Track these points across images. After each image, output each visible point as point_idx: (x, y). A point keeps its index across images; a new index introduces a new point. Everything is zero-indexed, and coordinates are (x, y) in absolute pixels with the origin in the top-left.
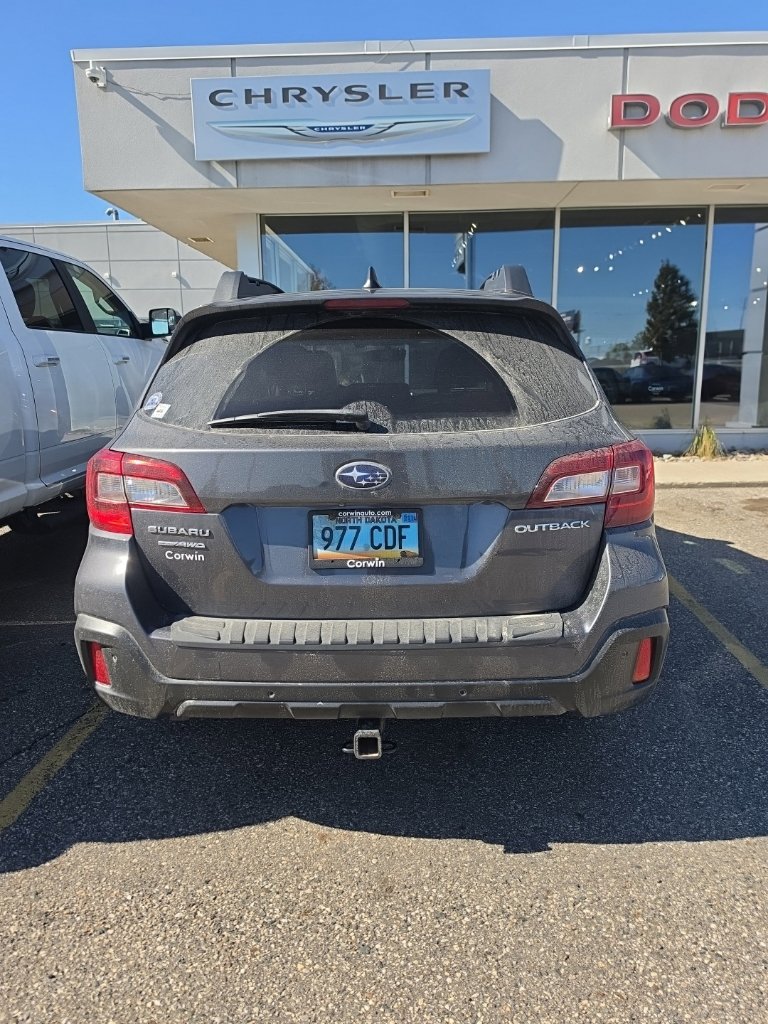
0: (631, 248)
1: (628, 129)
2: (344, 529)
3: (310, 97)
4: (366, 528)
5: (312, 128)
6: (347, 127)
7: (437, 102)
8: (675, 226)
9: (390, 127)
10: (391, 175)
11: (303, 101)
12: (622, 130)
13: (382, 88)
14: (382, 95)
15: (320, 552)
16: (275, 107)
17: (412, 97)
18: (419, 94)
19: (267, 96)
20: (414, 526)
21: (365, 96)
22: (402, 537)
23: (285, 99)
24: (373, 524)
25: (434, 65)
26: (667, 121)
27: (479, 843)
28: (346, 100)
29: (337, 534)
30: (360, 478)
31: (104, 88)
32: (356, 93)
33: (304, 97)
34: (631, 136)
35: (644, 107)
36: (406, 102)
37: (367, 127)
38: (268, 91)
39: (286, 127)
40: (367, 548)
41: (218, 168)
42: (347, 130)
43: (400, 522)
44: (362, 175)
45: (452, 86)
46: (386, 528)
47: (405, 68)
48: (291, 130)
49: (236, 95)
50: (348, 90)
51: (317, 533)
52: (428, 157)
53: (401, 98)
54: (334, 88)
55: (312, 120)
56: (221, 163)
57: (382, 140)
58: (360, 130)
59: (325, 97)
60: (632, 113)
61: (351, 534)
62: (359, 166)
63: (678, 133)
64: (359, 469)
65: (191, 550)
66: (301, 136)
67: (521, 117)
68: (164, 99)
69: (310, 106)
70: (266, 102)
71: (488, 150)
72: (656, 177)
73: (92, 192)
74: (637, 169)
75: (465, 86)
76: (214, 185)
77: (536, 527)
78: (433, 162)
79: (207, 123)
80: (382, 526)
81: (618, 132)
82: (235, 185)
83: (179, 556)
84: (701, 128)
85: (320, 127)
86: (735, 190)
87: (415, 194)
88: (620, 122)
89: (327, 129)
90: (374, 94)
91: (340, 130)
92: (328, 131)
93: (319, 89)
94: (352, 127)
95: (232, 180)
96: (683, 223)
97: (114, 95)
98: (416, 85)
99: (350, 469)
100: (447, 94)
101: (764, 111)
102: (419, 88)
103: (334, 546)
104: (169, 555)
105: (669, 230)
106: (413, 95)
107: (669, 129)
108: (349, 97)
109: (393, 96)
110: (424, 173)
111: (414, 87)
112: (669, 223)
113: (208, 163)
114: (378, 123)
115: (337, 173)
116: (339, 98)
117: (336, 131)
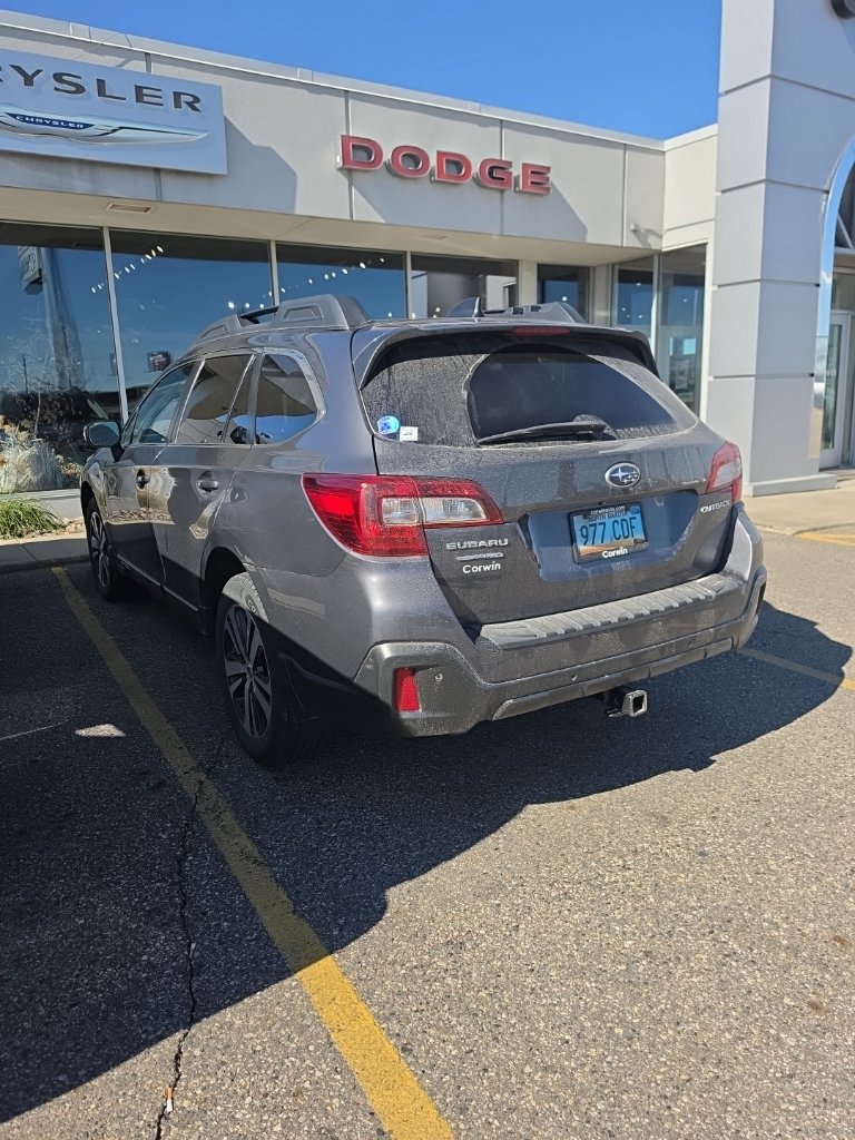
0: (297, 286)
1: (355, 170)
2: (595, 525)
3: (7, 76)
4: (609, 522)
5: (14, 116)
6: (59, 121)
7: (167, 111)
8: (353, 268)
9: (114, 131)
12: (350, 171)
13: (101, 83)
14: (101, 92)
15: (582, 548)
17: (138, 100)
18: (145, 99)
20: (638, 516)
22: (633, 527)
24: (614, 519)
25: (156, 69)
26: (388, 167)
27: (672, 772)
28: (56, 89)
29: (591, 529)
30: (623, 477)
32: (68, 83)
34: (357, 177)
35: (368, 151)
36: (131, 105)
37: (86, 126)
40: (611, 539)
42: (60, 126)
43: (630, 515)
44: (80, 182)
45: (182, 96)
46: (622, 520)
47: (122, 64)
50: (58, 77)
51: (578, 533)
52: (157, 171)
53: (124, 99)
54: (39, 71)
55: (13, 105)
57: (105, 144)
58: (76, 128)
59: (29, 80)
60: (359, 155)
61: (599, 527)
62: (74, 169)
63: (396, 180)
64: (623, 469)
65: (488, 561)
67: (255, 142)
69: (8, 88)
71: (225, 172)
72: (382, 221)
74: (365, 211)
75: (197, 100)
77: (710, 507)
78: (164, 178)
80: (619, 519)
81: (346, 173)
83: (477, 569)
84: (415, 179)
85: (25, 116)
86: (437, 241)
87: (136, 209)
88: (349, 163)
89: (33, 120)
90: (92, 88)
91: (51, 125)
92: (34, 123)
93: (18, 69)
94: (66, 122)
96: (362, 265)
98: (143, 88)
99: (616, 471)
100: (177, 104)
101: (463, 172)
102: (145, 91)
103: (590, 542)
104: (467, 569)
105: (345, 271)
106: (139, 98)
107: (389, 176)
108: (58, 86)
109: (115, 95)
110: (154, 187)
111: (139, 89)
112: (347, 265)
114: (100, 124)
115: (48, 175)
116: (45, 82)
117: (44, 124)
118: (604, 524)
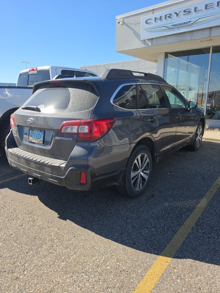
3: (173, 16)
5: (173, 25)
6: (183, 23)
7: (215, 9)
9: (197, 20)
10: (197, 36)
11: (171, 17)
13: (196, 8)
14: (195, 10)
16: (163, 21)
19: (161, 18)
20: (43, 134)
21: (190, 12)
22: (41, 137)
23: (166, 18)
24: (37, 133)
28: (184, 14)
30: (30, 121)
31: (122, 24)
32: (187, 12)
33: (171, 16)
36: (203, 11)
37: (189, 22)
38: (161, 17)
39: (165, 27)
40: (36, 138)
41: (147, 41)
42: (183, 24)
43: (41, 133)
44: (188, 37)
48: (167, 27)
49: (152, 20)
51: (30, 134)
53: (201, 10)
54: (180, 11)
55: (173, 23)
56: (148, 40)
57: (194, 25)
58: (187, 23)
61: (34, 134)
62: (187, 34)
64: (30, 119)
65: (15, 134)
66: (170, 29)
68: (135, 25)
69: (173, 19)
70: (160, 20)
73: (119, 52)
76: (146, 46)
77: (60, 138)
78: (212, 29)
79: (145, 29)
82: (151, 45)
85: (175, 25)
87: (208, 40)
90: (193, 10)
91: (181, 25)
92: (177, 25)
93: (176, 13)
94: (184, 23)
95: (150, 44)
97: (124, 26)
100: (218, 6)
102: (208, 5)
103: (32, 137)
106: (206, 8)
108: (184, 13)
109: (199, 10)
110: (209, 33)
111: (206, 5)
113: (145, 40)
114: (193, 20)
115: (180, 38)
116: (182, 14)
117: (179, 25)
118: (35, 133)
